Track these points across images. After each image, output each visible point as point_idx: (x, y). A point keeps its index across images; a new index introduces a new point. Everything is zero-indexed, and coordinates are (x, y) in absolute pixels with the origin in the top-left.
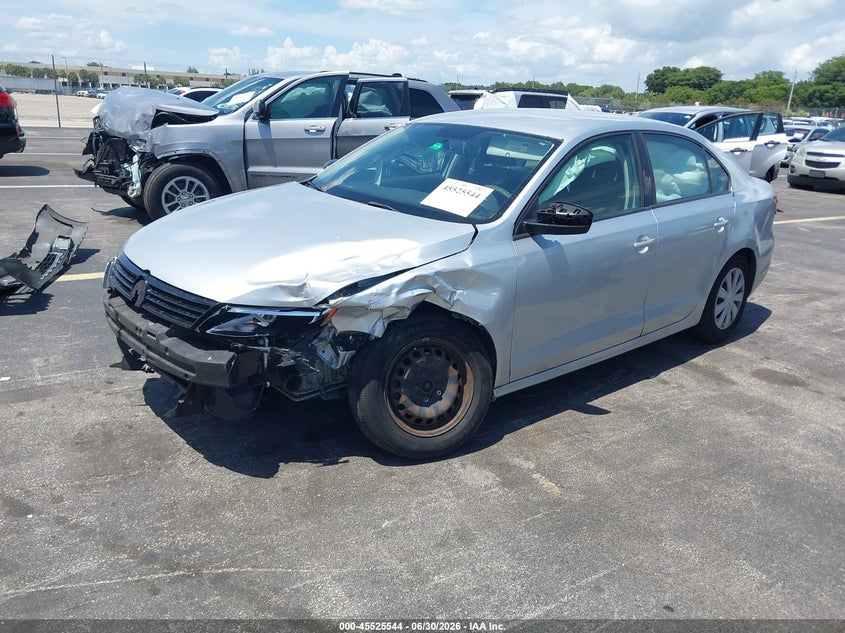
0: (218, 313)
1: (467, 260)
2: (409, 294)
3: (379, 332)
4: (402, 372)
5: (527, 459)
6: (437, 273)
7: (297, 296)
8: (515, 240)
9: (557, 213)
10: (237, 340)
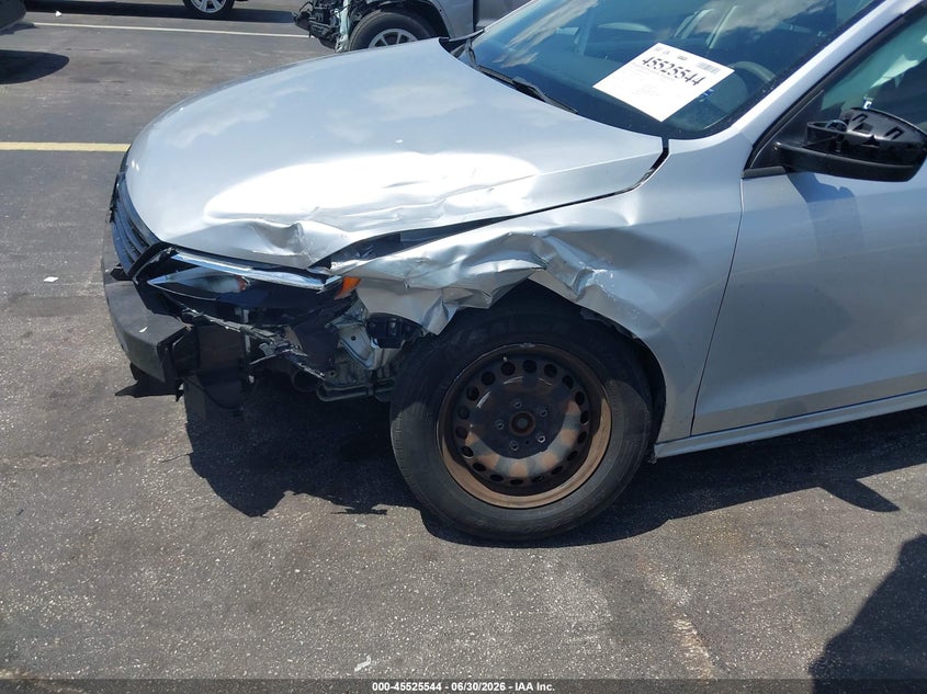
0: (157, 258)
1: (628, 212)
2: (488, 268)
3: (435, 325)
4: (475, 396)
5: (682, 581)
6: (554, 233)
7: (282, 246)
8: (746, 177)
9: (850, 131)
10: (194, 304)
